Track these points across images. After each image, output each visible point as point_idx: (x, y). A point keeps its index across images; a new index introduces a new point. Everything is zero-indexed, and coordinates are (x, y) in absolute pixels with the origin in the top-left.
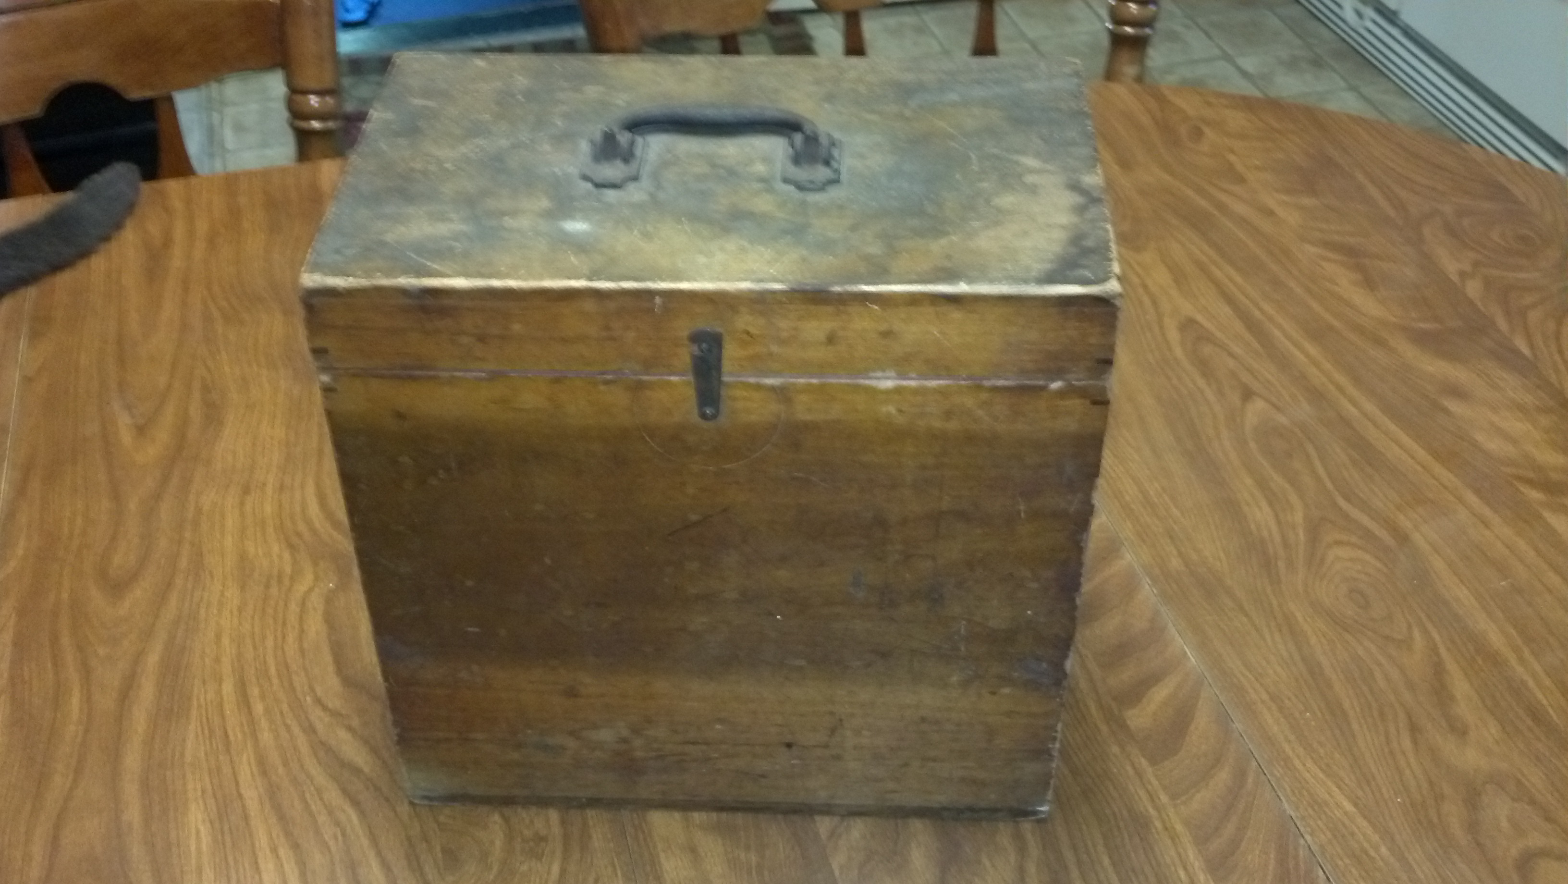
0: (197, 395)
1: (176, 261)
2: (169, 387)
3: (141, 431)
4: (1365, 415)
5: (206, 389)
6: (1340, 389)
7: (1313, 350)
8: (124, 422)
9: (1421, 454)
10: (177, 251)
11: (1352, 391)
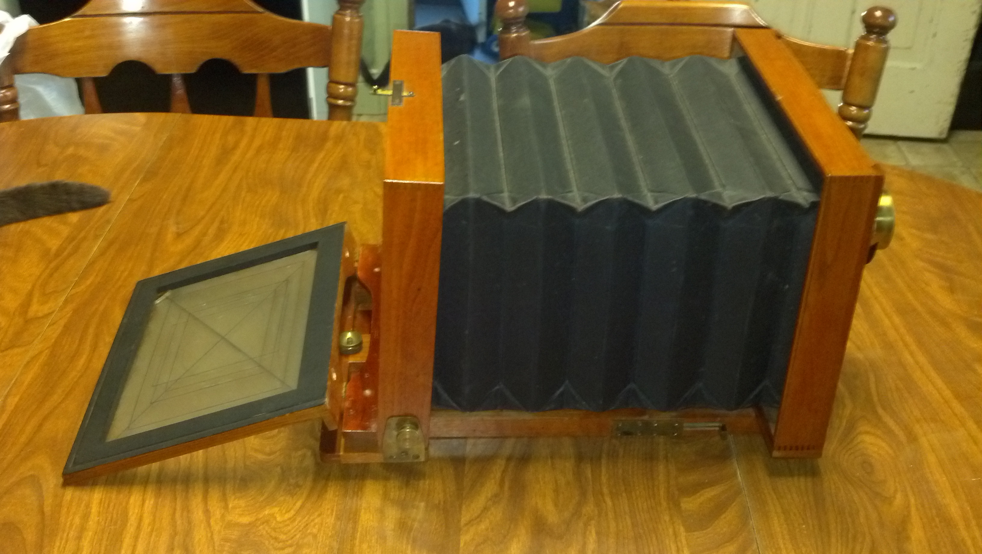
0: (216, 224)
1: (236, 157)
2: (203, 218)
3: (179, 235)
4: (917, 363)
5: (222, 222)
6: (906, 345)
7: (897, 320)
8: (172, 229)
9: (948, 393)
10: (238, 153)
11: (914, 347)
